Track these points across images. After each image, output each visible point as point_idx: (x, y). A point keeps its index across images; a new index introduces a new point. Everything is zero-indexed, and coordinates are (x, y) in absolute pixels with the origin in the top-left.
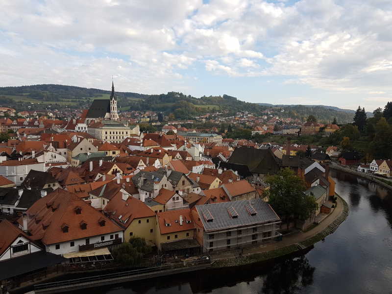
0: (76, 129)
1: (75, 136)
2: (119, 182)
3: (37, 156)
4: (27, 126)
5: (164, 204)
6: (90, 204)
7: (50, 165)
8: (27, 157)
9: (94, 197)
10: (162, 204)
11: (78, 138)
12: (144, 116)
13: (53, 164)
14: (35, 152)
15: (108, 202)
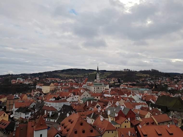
0: (83, 87)
1: (82, 90)
2: (99, 112)
3: (66, 98)
4: (64, 86)
5: (121, 125)
6: (86, 121)
7: (71, 102)
8: (63, 99)
9: (89, 118)
10: (120, 124)
11: (83, 90)
12: (111, 81)
13: (72, 102)
14: (66, 97)
15: (94, 121)
